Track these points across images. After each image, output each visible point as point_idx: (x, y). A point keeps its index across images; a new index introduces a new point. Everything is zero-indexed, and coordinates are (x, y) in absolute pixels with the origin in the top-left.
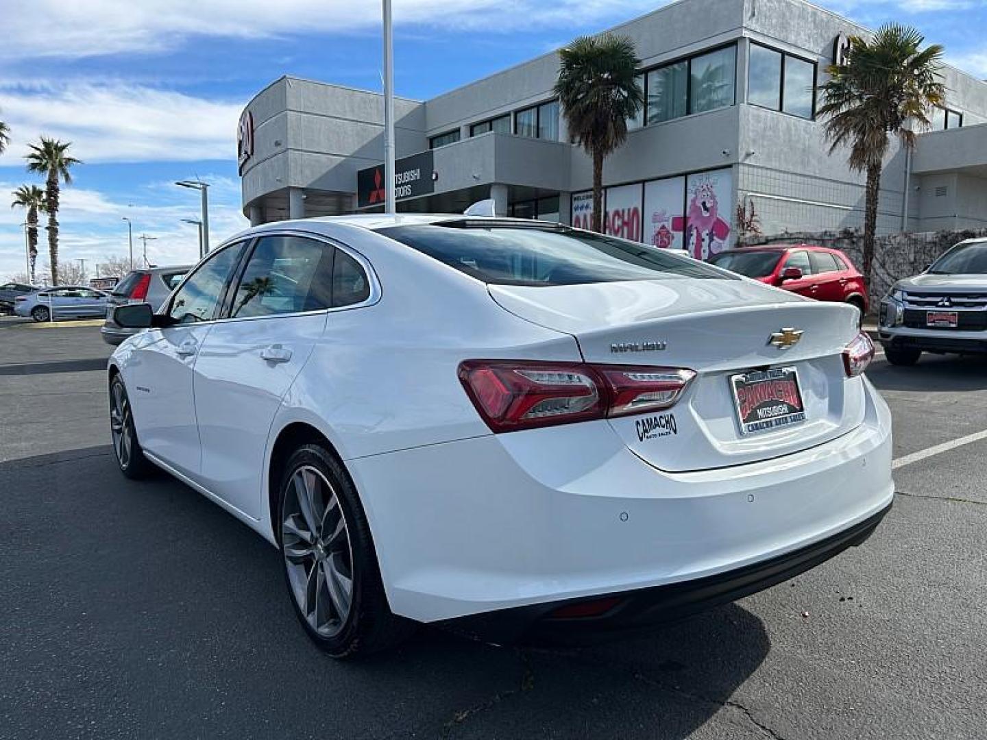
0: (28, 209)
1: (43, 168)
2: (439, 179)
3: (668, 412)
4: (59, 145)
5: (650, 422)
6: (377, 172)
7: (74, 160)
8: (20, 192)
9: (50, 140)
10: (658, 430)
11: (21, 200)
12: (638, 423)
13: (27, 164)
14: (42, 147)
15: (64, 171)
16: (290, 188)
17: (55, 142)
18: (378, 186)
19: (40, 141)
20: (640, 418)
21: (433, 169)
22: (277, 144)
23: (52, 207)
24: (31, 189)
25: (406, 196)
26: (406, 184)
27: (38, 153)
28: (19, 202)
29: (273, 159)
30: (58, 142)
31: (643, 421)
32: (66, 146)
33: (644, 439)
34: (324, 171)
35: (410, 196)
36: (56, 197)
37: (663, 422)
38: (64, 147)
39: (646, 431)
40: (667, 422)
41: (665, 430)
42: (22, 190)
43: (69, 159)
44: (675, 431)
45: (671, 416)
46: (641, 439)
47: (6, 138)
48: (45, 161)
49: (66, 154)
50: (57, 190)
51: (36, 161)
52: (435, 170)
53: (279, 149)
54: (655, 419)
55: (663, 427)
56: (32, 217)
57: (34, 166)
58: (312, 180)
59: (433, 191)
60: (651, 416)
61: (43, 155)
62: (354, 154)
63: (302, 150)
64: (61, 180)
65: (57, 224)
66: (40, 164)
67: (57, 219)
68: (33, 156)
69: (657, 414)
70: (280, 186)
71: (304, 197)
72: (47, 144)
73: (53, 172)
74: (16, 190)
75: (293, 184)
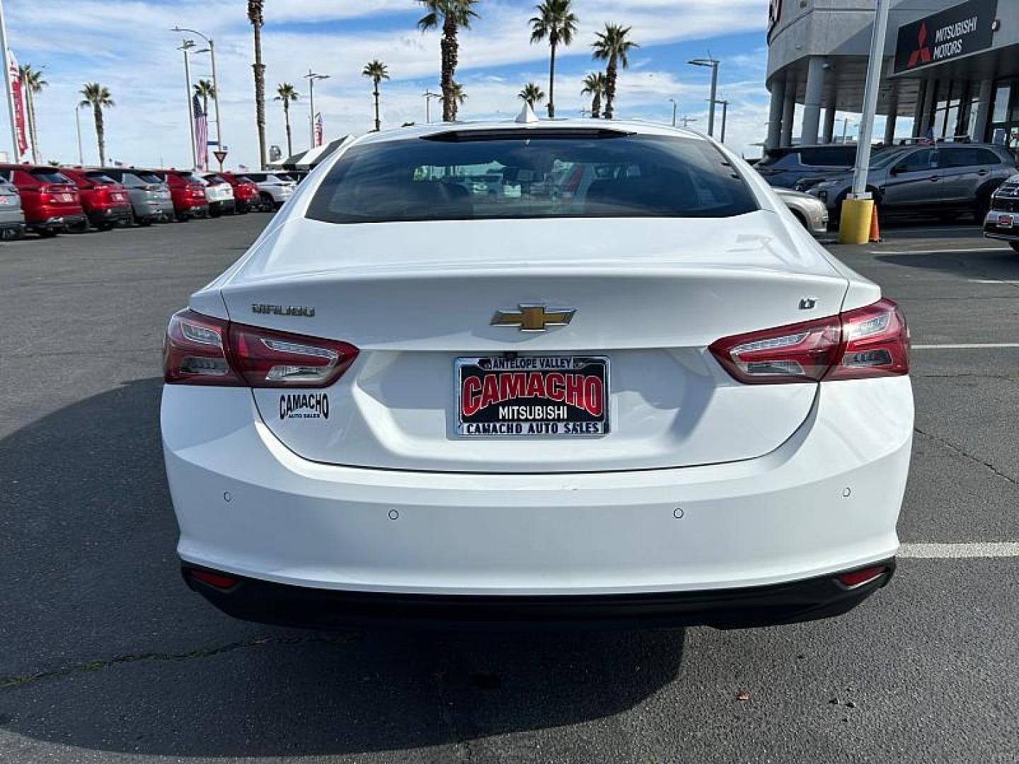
0: (593, 95)
1: (605, 54)
2: (1001, 29)
3: (322, 392)
4: (621, 30)
5: (297, 399)
6: (923, 26)
7: (632, 44)
8: (589, 79)
9: (614, 26)
10: (305, 410)
11: (588, 87)
12: (283, 398)
13: (594, 52)
14: (606, 34)
15: (622, 56)
16: (809, 57)
17: (618, 27)
18: (921, 45)
19: (605, 28)
20: (287, 392)
21: (995, 15)
22: (803, 5)
23: (610, 93)
24: (597, 76)
25: (954, 55)
26: (957, 38)
27: (602, 40)
28: (586, 90)
29: (796, 24)
30: (621, 27)
31: (289, 396)
32: (627, 30)
33: (286, 417)
34: (854, 32)
35: (958, 54)
36: (613, 83)
37: (313, 402)
38: (624, 32)
39: (289, 409)
40: (318, 402)
41: (313, 412)
42: (590, 77)
43: (628, 44)
44: (326, 415)
45: (325, 397)
46: (282, 417)
47: (574, 29)
48: (607, 47)
49: (626, 39)
50: (615, 76)
51: (599, 48)
52: (997, 18)
53: (805, 10)
54: (304, 396)
55: (312, 407)
56: (596, 103)
57: (598, 54)
58: (839, 43)
59: (990, 45)
60: (301, 392)
61: (606, 41)
62: (897, 6)
63: (830, 10)
64: (619, 63)
65: (612, 109)
66: (603, 51)
67: (613, 105)
68: (598, 44)
69: (307, 392)
70: (800, 55)
71: (826, 65)
72: (610, 31)
73: (614, 57)
74: (585, 78)
75: (813, 52)
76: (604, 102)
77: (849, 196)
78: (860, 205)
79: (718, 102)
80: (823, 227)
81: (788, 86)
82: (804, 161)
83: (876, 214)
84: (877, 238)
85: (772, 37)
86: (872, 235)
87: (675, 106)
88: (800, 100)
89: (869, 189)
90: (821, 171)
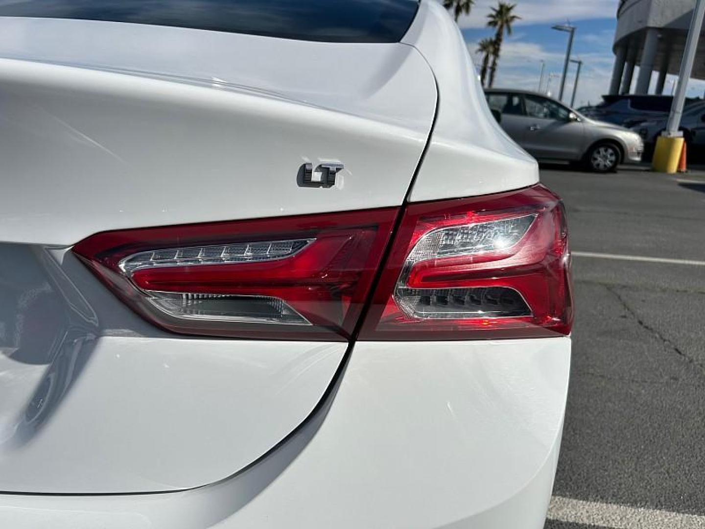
0: (484, 54)
1: (495, 24)
4: (509, 7)
7: (517, 17)
9: (504, 3)
11: (481, 48)
13: (487, 22)
14: (498, 8)
15: (508, 26)
16: (647, 28)
17: (507, 4)
19: (498, 4)
23: (496, 53)
24: (488, 40)
27: (494, 13)
28: (480, 50)
30: (509, 4)
32: (513, 7)
34: (685, 11)
36: (499, 45)
38: (511, 8)
42: (483, 41)
43: (513, 17)
47: (473, 4)
48: (497, 19)
49: (512, 13)
50: (501, 40)
56: (486, 60)
57: (490, 23)
58: (672, 19)
61: (497, 14)
64: (505, 31)
65: (496, 65)
66: (494, 21)
67: (497, 61)
68: (491, 16)
70: (640, 26)
71: (660, 36)
72: (502, 6)
73: (501, 27)
74: (479, 41)
75: (651, 23)
76: (491, 58)
77: (664, 133)
78: (671, 142)
79: (573, 61)
80: (638, 156)
81: (630, 51)
82: (632, 105)
83: (685, 149)
84: (684, 169)
85: (621, 12)
86: (680, 166)
87: (544, 65)
88: (638, 63)
89: (680, 129)
90: (645, 114)
